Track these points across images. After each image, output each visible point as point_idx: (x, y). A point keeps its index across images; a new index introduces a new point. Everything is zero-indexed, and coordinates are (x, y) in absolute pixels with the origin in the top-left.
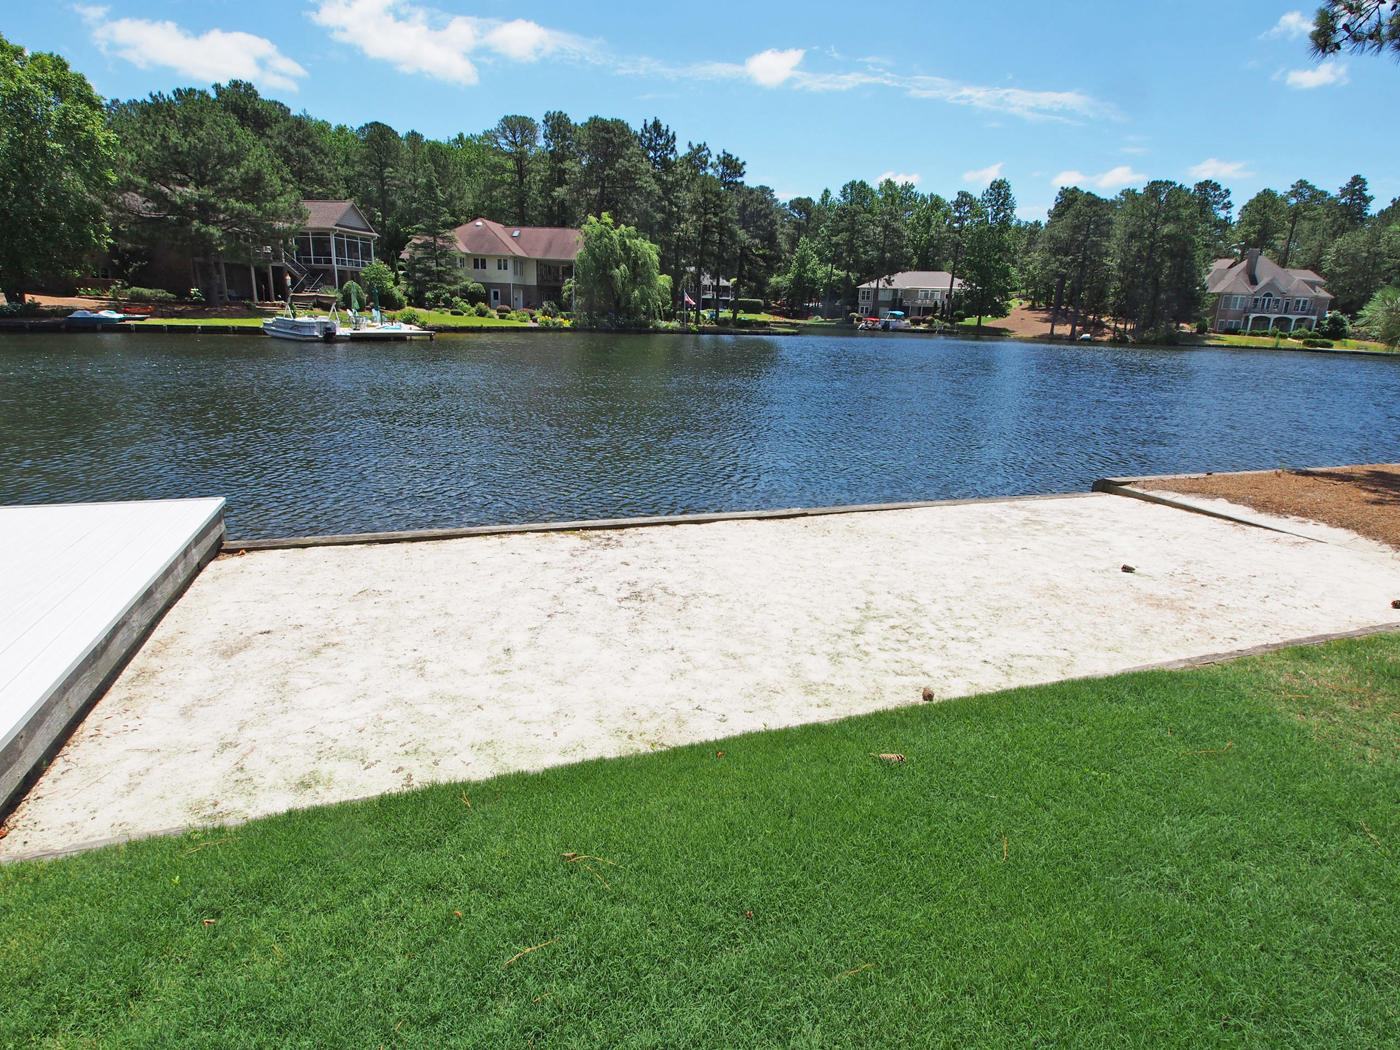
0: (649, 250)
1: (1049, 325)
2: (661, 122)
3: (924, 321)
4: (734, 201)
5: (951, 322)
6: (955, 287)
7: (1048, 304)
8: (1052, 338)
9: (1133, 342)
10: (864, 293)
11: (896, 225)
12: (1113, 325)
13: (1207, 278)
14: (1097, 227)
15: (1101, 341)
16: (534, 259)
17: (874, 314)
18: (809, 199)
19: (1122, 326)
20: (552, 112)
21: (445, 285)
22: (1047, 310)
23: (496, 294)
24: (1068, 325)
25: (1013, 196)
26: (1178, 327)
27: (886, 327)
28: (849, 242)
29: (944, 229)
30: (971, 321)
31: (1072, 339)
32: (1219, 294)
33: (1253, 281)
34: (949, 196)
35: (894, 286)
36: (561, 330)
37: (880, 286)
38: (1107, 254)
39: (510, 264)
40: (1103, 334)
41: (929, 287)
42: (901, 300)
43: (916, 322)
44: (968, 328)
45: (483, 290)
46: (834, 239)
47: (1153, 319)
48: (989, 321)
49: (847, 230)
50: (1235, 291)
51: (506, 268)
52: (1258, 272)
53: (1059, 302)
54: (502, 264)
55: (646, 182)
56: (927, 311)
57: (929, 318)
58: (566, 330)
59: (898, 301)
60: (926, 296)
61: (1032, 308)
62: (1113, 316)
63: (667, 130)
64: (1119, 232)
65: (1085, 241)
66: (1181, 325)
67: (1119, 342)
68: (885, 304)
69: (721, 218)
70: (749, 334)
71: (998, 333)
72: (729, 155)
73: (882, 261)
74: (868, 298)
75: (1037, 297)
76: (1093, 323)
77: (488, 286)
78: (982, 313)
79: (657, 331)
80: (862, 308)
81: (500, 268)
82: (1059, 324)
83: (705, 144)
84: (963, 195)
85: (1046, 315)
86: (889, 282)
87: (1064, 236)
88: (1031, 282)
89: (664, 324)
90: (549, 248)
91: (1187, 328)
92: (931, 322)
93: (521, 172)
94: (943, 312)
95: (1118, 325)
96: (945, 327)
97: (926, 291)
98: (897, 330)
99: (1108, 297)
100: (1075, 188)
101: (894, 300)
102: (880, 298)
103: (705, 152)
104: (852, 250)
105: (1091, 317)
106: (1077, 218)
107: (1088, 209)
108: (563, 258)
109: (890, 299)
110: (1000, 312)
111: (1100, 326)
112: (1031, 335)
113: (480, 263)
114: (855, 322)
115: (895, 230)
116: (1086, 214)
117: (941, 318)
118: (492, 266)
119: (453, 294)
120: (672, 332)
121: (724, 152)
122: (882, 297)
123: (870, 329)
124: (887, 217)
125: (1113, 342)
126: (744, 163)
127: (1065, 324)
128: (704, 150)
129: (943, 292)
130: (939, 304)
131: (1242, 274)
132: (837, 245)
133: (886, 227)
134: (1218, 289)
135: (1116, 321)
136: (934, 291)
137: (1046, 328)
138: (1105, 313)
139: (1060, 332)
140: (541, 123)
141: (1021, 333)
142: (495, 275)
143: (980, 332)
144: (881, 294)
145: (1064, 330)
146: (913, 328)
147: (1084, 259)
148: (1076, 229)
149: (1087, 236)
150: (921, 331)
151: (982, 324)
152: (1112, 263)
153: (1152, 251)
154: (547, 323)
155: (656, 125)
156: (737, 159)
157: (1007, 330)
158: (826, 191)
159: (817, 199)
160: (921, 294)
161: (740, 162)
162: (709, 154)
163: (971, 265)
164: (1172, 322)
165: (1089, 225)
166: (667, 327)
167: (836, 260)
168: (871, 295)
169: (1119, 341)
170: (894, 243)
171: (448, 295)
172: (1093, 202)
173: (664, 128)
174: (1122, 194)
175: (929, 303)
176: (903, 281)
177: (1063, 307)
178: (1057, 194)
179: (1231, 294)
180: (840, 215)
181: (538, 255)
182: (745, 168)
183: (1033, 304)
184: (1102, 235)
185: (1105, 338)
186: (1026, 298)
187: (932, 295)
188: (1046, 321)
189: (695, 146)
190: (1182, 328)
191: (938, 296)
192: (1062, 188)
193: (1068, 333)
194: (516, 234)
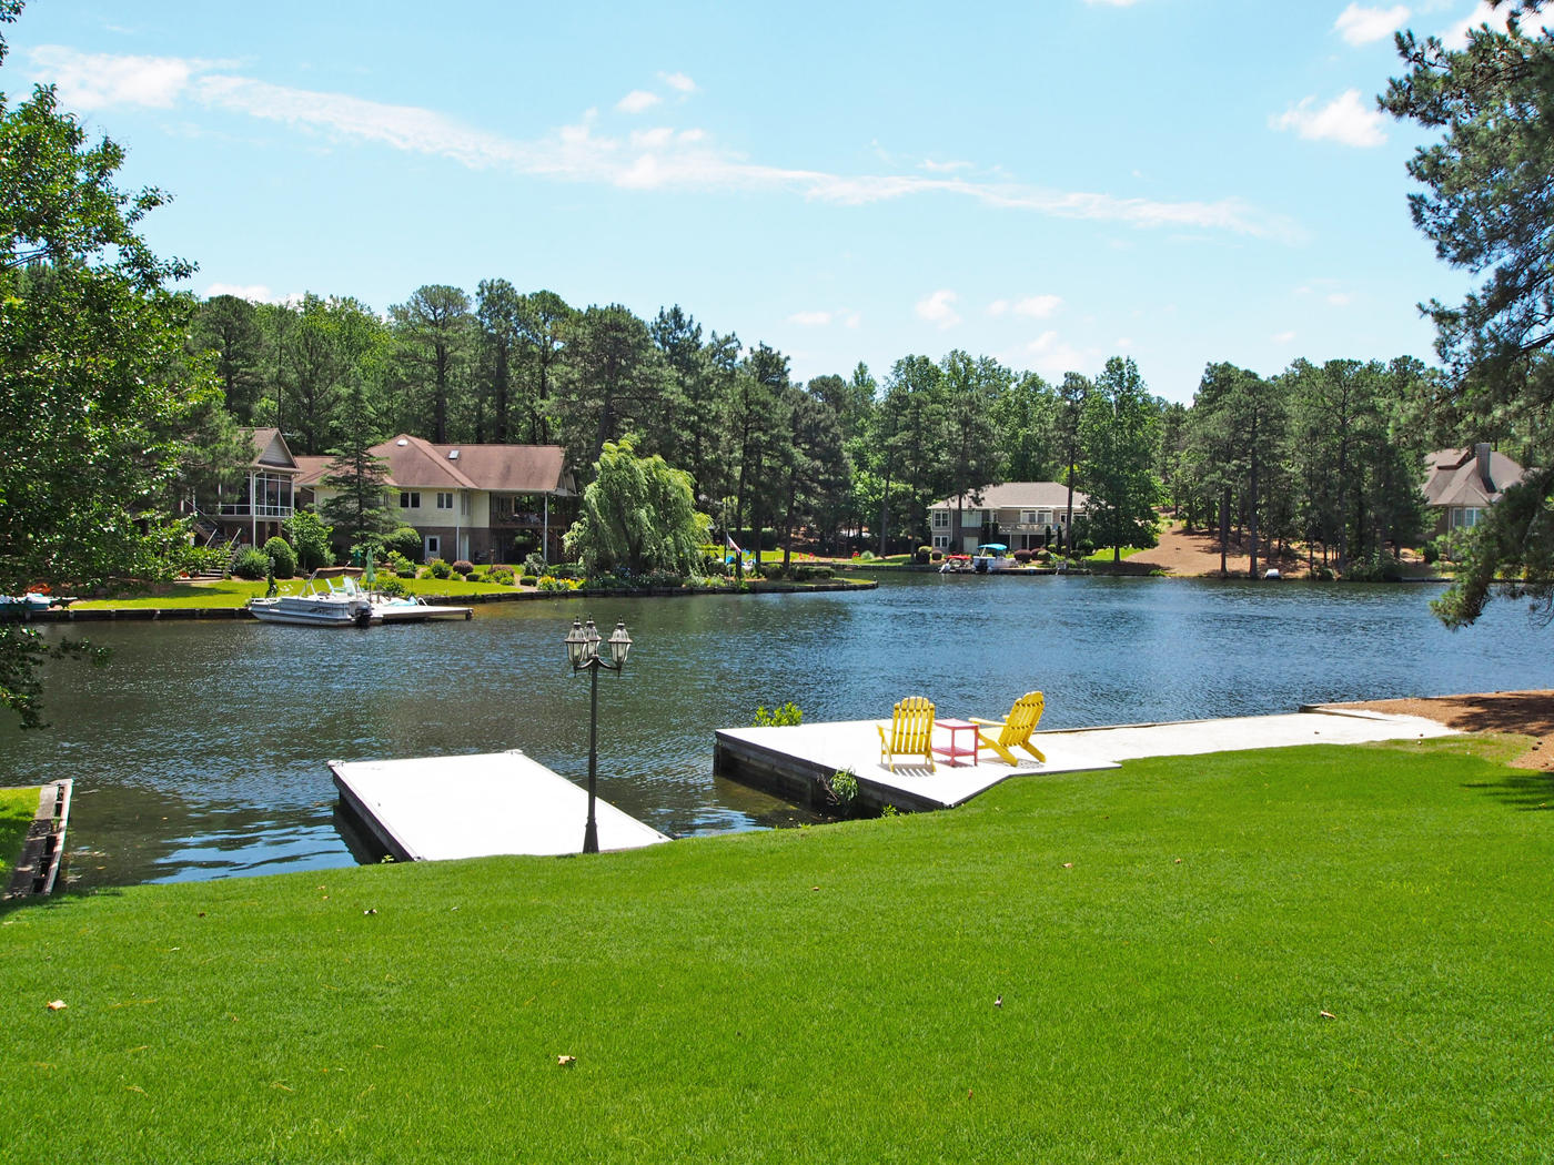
0: (680, 480)
1: (1218, 557)
2: (682, 311)
3: (1035, 557)
4: (783, 410)
5: (1076, 557)
6: (1076, 506)
7: (1211, 524)
8: (1223, 578)
9: (1339, 579)
10: (938, 516)
11: (980, 419)
12: (1307, 554)
13: (1423, 487)
14: (1266, 422)
15: (1296, 579)
16: (485, 491)
17: (956, 548)
18: (837, 378)
19: (1321, 556)
20: (489, 281)
21: (378, 535)
22: (1211, 533)
23: (433, 543)
24: (1245, 557)
25: (1142, 379)
26: (1397, 554)
27: (982, 568)
28: (913, 444)
29: (1051, 426)
30: (1105, 555)
31: (1253, 577)
32: (1446, 508)
33: (1489, 487)
34: (1054, 380)
35: (985, 506)
36: (568, 595)
37: (965, 506)
38: (1283, 456)
39: (457, 501)
40: (1296, 569)
41: (1036, 506)
42: (996, 526)
43: (1024, 559)
44: (1101, 567)
45: (418, 539)
46: (891, 441)
47: (1363, 543)
48: (1131, 555)
49: (907, 427)
50: (1467, 502)
51: (449, 506)
52: (1493, 474)
53: (1227, 522)
54: (445, 500)
55: (672, 393)
56: (1037, 541)
57: (1043, 552)
58: (574, 594)
59: (990, 530)
60: (1032, 520)
61: (1188, 531)
62: (1306, 539)
63: (691, 321)
64: (1295, 425)
65: (1251, 441)
66: (1403, 550)
67: (1321, 578)
68: (971, 532)
69: (772, 436)
70: (817, 590)
71: (1146, 572)
72: (767, 349)
73: (962, 471)
74: (945, 523)
75: (1193, 515)
76: (1279, 551)
77: (422, 531)
78: (1118, 542)
79: (693, 591)
80: (938, 539)
81: (440, 505)
82: (1233, 555)
83: (734, 335)
84: (1072, 377)
85: (1210, 542)
86: (977, 501)
87: (1224, 434)
88: (1182, 492)
89: (702, 581)
90: (507, 473)
91: (1411, 556)
92: (1046, 558)
93: (442, 361)
94: (1060, 542)
95: (1315, 554)
96: (1069, 565)
97: (1031, 513)
98: (998, 572)
99: (1294, 516)
100: (1226, 363)
101: (985, 526)
102: (964, 524)
103: (734, 344)
104: (918, 457)
105: (1276, 543)
106: (1237, 410)
107: (1250, 399)
108: (531, 489)
109: (979, 524)
110: (1145, 540)
111: (1290, 556)
112: (1193, 573)
113: (410, 499)
114: (931, 561)
115: (979, 427)
116: (1247, 405)
117: (1059, 552)
118: (428, 503)
119: (389, 547)
120: (713, 591)
121: (761, 345)
122: (967, 522)
123: (958, 572)
124: (965, 409)
125: (1311, 579)
126: (788, 358)
127: (1241, 556)
128: (733, 341)
129: (1056, 512)
130: (1054, 532)
131: (1473, 477)
132: (893, 448)
133: (965, 423)
134: (1444, 499)
135: (1311, 547)
136: (1043, 512)
137: (1212, 563)
138: (1296, 538)
139: (1235, 568)
140: (474, 297)
141: (1180, 570)
142: (433, 514)
143: (1118, 569)
144: (965, 515)
145: (1240, 564)
146: (1021, 568)
147: (1255, 465)
148: (1238, 425)
149: (1254, 434)
150: (1035, 573)
151: (1121, 559)
152: (1294, 469)
153: (1344, 452)
154: (550, 587)
155: (676, 314)
156: (779, 353)
157: (1158, 567)
158: (861, 366)
159: (848, 378)
160: (1024, 517)
161: (782, 357)
162: (739, 346)
163: (1096, 475)
164: (1389, 546)
165: (1255, 419)
166: (706, 584)
167: (890, 469)
168: (950, 520)
169: (1319, 579)
170: (979, 446)
171: (382, 548)
172: (1255, 388)
173: (686, 318)
174: (1294, 365)
175: (1037, 529)
176: (997, 497)
177: (1233, 529)
178: (1203, 373)
179: (1463, 506)
180: (894, 406)
181: (493, 486)
182: (789, 365)
183: (1189, 525)
184: (1272, 432)
185: (1300, 574)
186: (1178, 517)
187: (1041, 517)
188: (1213, 550)
189: (721, 337)
190: (1405, 555)
191: (1049, 520)
192: (1209, 364)
193: (1247, 569)
194: (454, 454)
